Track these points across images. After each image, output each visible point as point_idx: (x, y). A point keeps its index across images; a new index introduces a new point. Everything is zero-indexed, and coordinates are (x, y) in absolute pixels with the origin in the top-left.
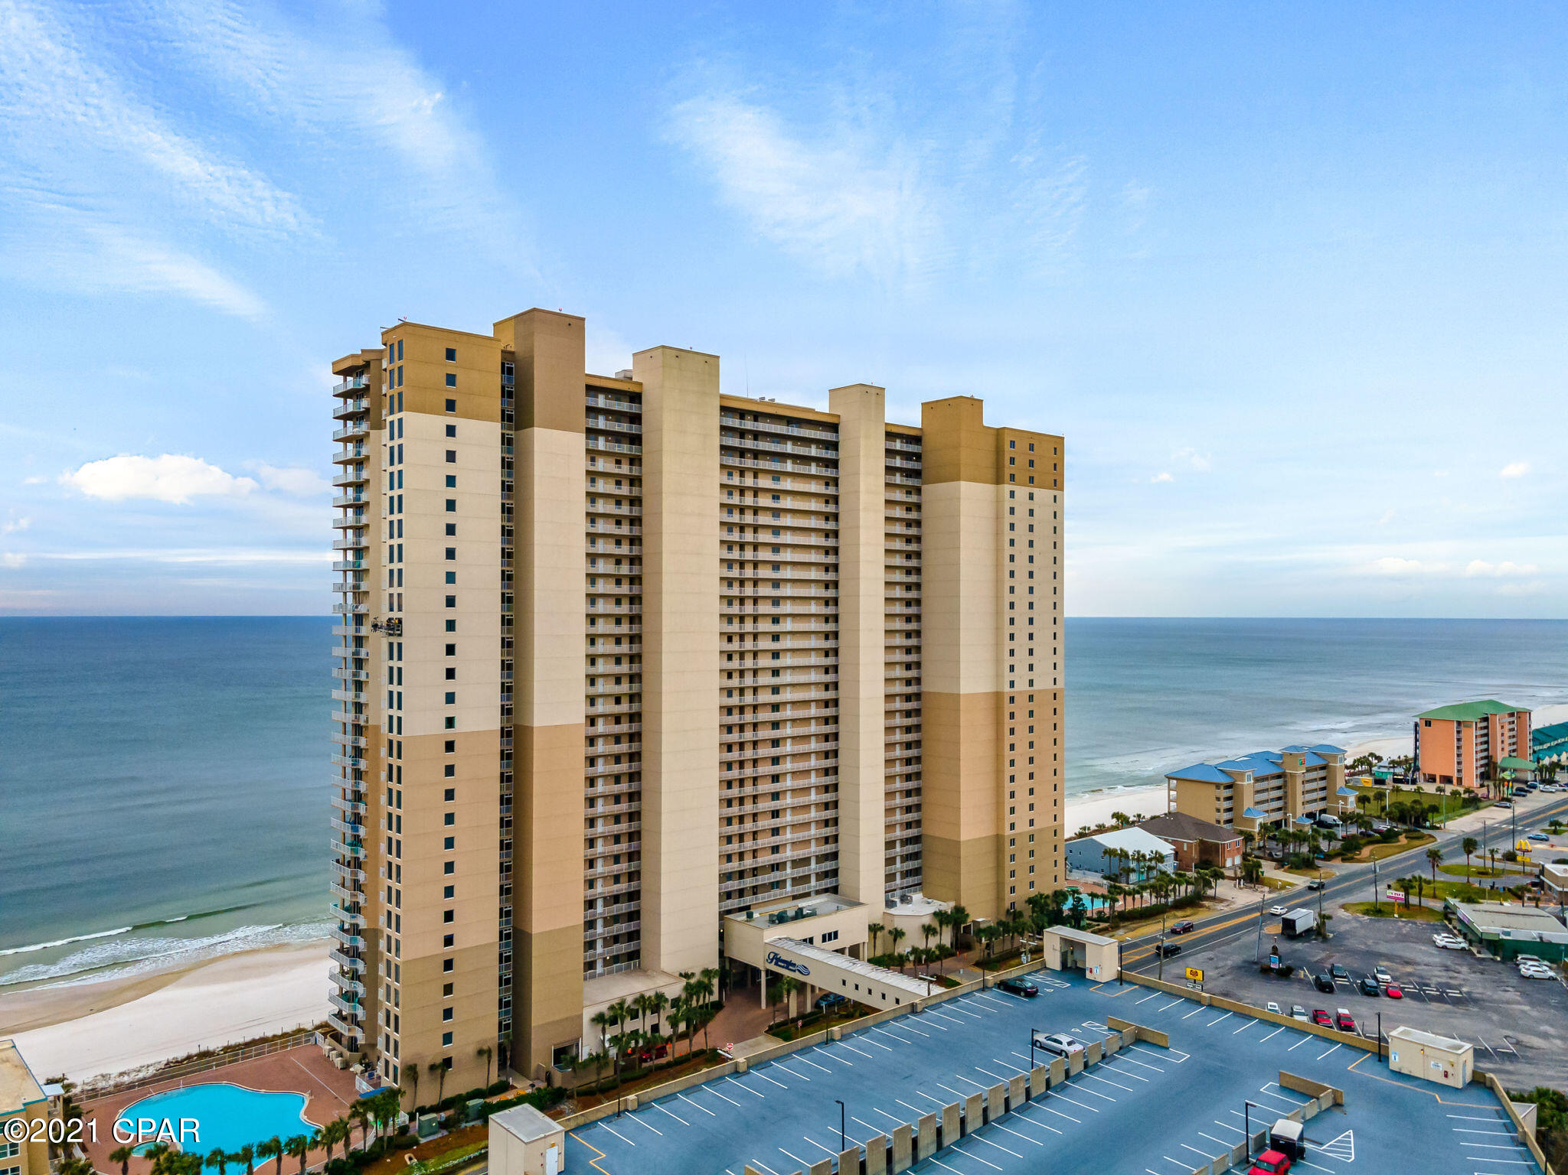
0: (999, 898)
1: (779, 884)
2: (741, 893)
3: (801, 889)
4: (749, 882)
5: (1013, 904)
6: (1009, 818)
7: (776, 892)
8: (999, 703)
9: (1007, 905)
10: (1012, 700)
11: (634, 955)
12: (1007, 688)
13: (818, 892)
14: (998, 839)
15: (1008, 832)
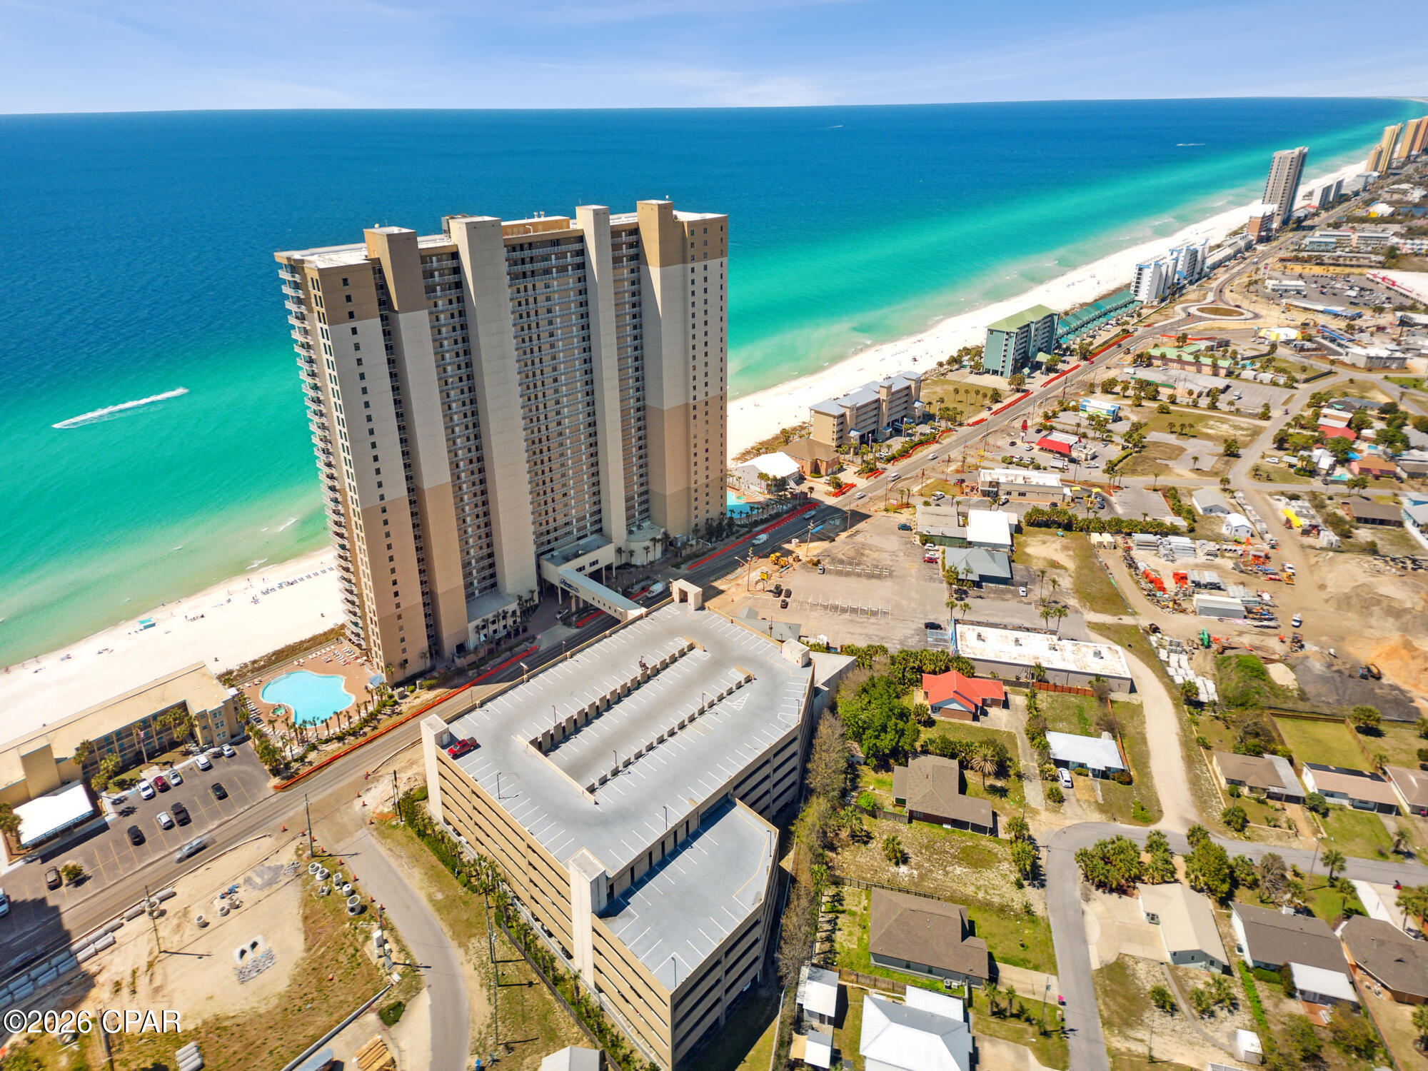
0: (689, 521)
1: (570, 533)
2: (549, 542)
3: (581, 534)
4: (553, 535)
5: (696, 525)
6: (693, 478)
7: (568, 538)
8: (688, 411)
9: (693, 525)
10: (695, 408)
11: (494, 585)
12: (691, 401)
13: (592, 533)
14: (689, 489)
15: (693, 486)
